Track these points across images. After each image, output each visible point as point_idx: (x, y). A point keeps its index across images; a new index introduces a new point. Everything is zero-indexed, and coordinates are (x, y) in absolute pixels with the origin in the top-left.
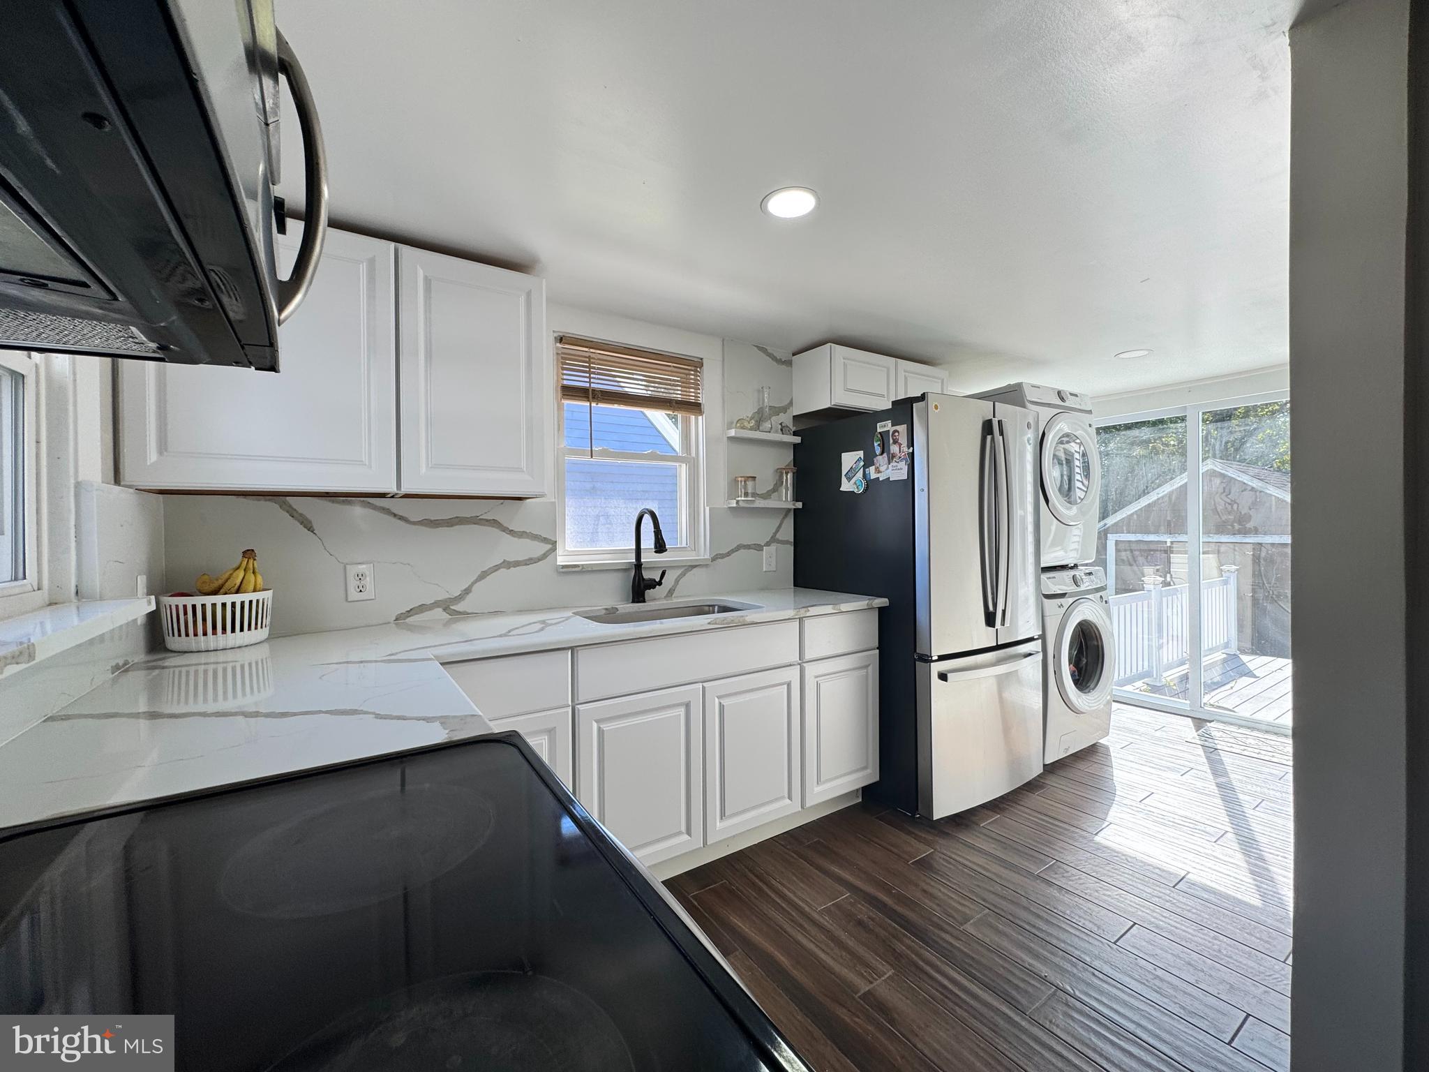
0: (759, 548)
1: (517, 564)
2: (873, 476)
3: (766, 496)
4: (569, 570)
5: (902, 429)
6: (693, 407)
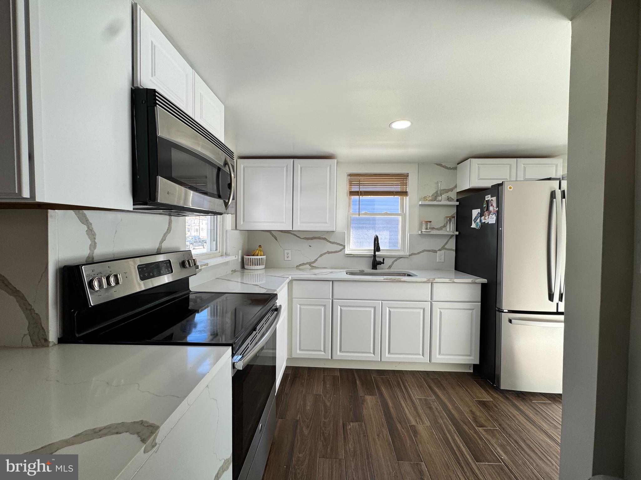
0: (435, 252)
1: (332, 252)
2: (483, 221)
3: (440, 229)
4: (349, 256)
5: (494, 199)
6: (404, 193)
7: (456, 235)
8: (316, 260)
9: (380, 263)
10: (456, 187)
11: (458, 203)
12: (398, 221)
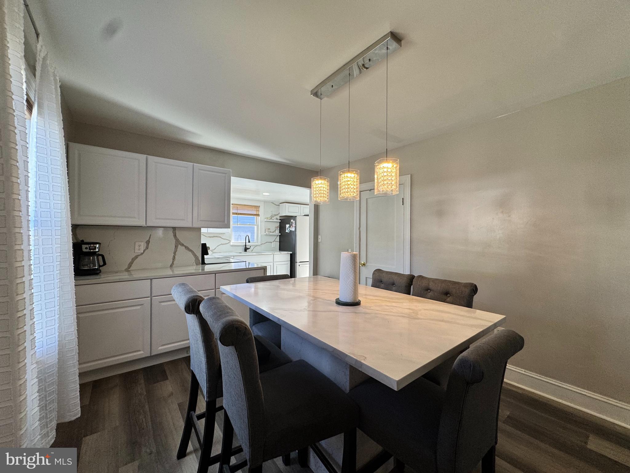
0: (271, 242)
1: (224, 244)
2: (290, 229)
3: (273, 232)
4: (232, 246)
5: (294, 221)
6: (258, 215)
7: (280, 235)
8: (215, 248)
9: (248, 249)
10: (279, 213)
11: (280, 221)
12: (254, 228)
